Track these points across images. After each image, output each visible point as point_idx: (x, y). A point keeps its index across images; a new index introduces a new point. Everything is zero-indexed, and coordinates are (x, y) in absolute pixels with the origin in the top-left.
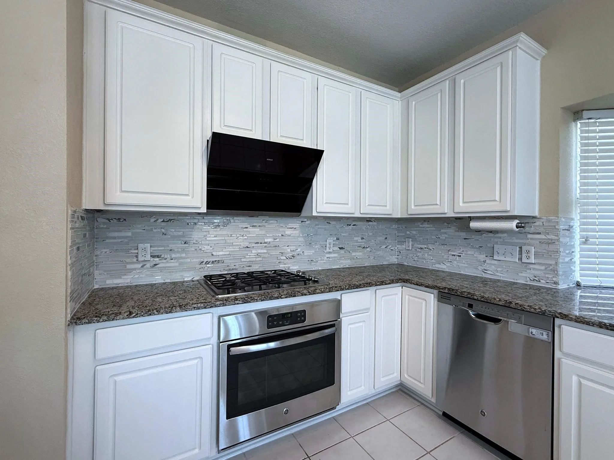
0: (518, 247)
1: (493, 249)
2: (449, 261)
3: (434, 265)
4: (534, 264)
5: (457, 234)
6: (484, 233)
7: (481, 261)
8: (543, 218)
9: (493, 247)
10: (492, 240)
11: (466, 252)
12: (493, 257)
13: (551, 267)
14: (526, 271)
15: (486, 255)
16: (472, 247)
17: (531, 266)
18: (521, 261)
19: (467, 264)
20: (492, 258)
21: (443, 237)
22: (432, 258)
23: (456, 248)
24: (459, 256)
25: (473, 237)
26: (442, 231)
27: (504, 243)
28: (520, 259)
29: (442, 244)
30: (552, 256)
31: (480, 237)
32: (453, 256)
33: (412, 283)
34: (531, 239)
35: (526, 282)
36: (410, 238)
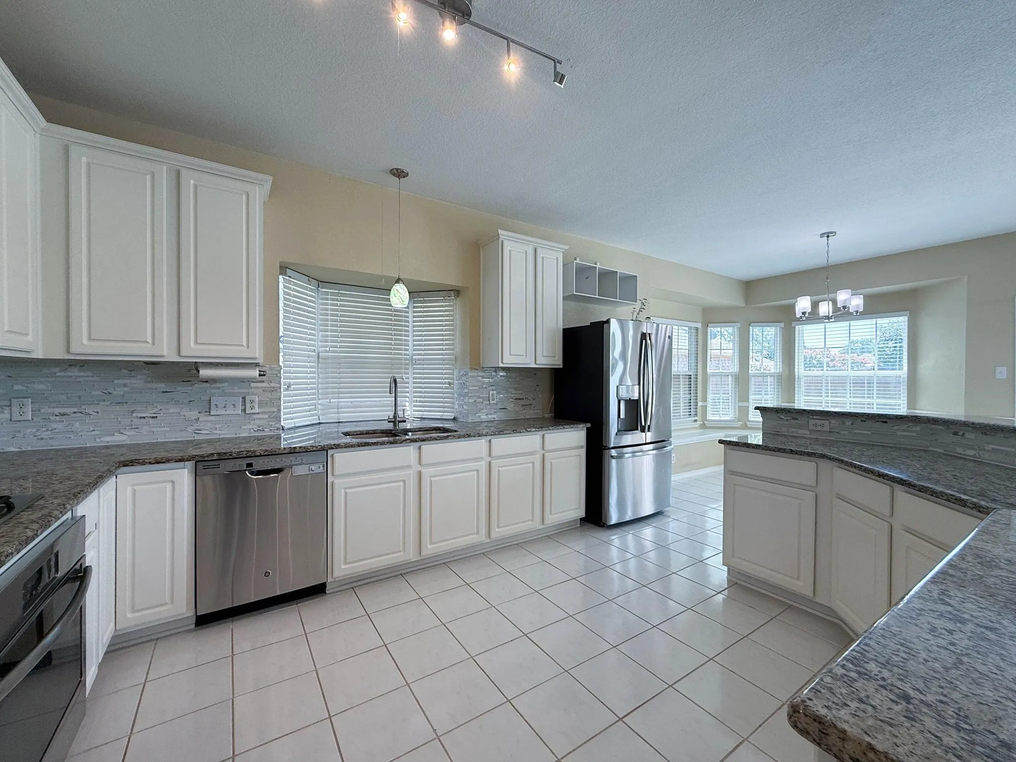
0: (241, 398)
1: (210, 403)
2: (132, 428)
3: (97, 440)
4: (258, 413)
5: (150, 385)
6: (196, 384)
7: (192, 420)
8: (266, 366)
9: (210, 400)
10: (208, 391)
11: (164, 411)
12: (210, 412)
13: (274, 415)
14: (250, 423)
15: (199, 411)
16: (177, 402)
17: (255, 416)
18: (245, 412)
19: (169, 427)
20: (208, 413)
21: (119, 391)
22: (92, 429)
23: (147, 407)
24: (153, 417)
25: (178, 388)
26: (116, 382)
27: (224, 394)
28: (244, 410)
29: (116, 403)
30: (275, 404)
31: (190, 388)
32: (143, 419)
33: (147, 462)
34: (255, 388)
35: (250, 434)
36: (29, 398)
